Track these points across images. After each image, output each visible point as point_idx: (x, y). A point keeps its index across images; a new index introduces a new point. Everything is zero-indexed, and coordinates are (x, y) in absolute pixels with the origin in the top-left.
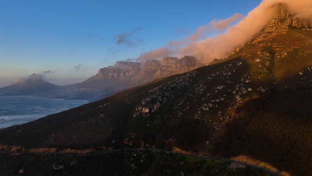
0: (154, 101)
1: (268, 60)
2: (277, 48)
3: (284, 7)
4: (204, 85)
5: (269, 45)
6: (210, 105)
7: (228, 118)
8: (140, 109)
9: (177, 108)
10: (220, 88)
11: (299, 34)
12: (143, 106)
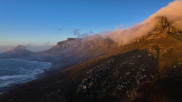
0: (89, 81)
1: (156, 55)
2: (161, 47)
3: (165, 19)
4: (118, 70)
5: (156, 44)
6: (122, 86)
7: (132, 96)
8: (81, 86)
9: (103, 85)
10: (128, 74)
11: (173, 38)
12: (83, 84)
